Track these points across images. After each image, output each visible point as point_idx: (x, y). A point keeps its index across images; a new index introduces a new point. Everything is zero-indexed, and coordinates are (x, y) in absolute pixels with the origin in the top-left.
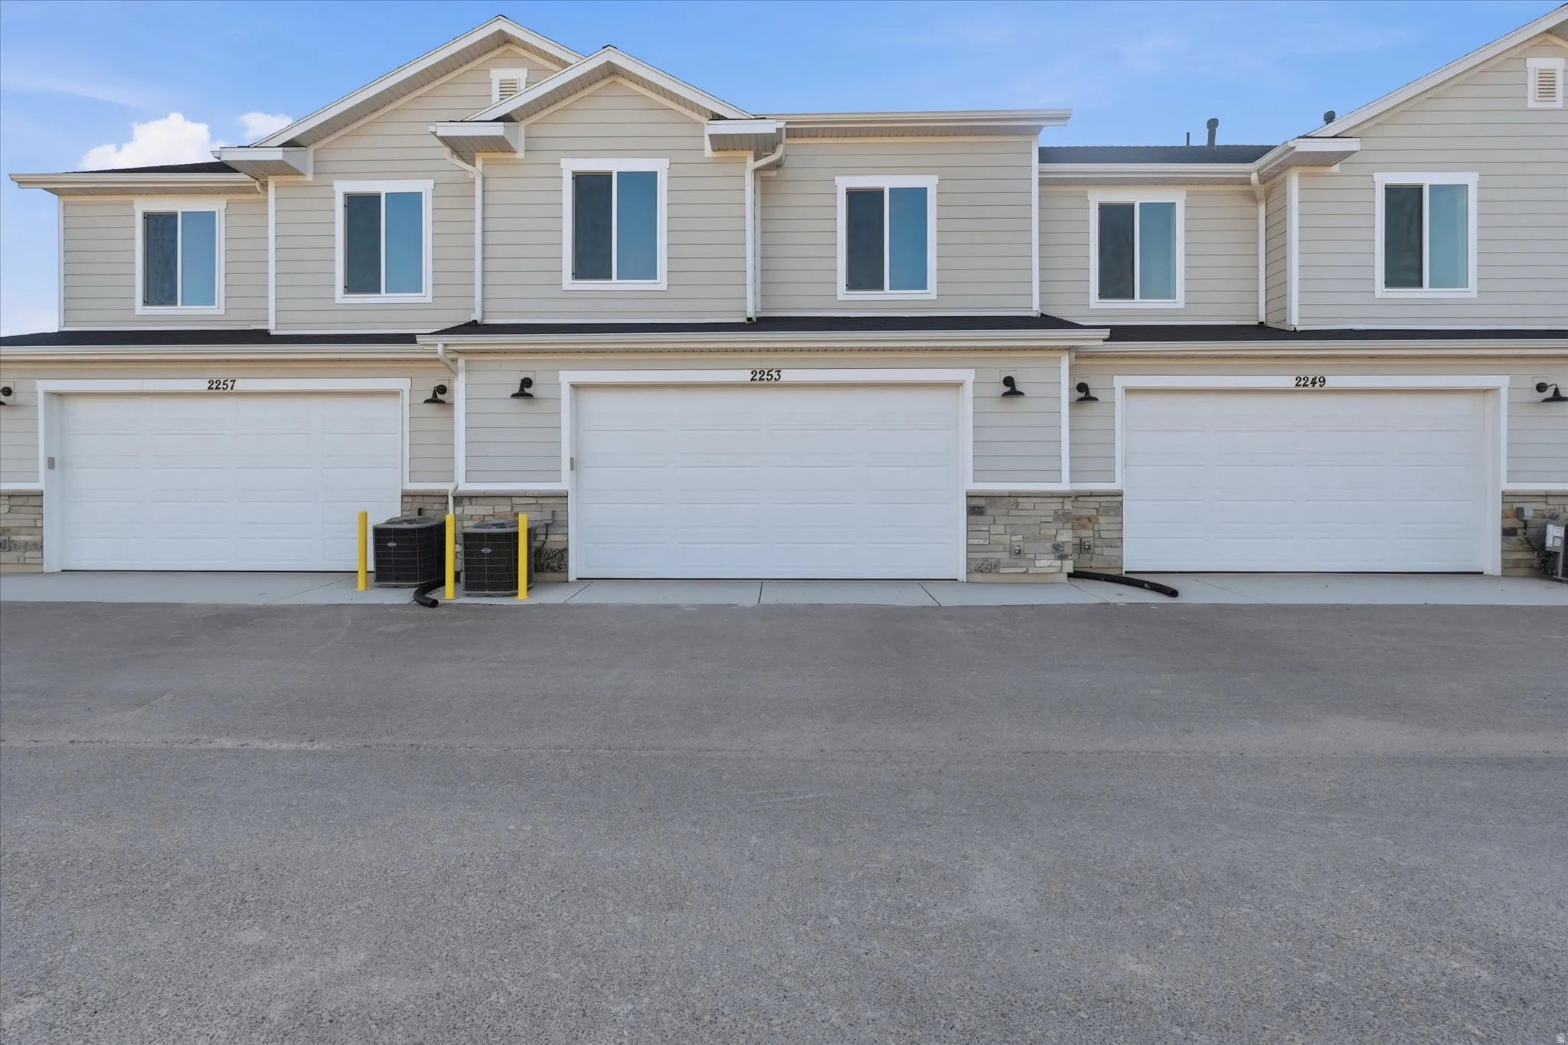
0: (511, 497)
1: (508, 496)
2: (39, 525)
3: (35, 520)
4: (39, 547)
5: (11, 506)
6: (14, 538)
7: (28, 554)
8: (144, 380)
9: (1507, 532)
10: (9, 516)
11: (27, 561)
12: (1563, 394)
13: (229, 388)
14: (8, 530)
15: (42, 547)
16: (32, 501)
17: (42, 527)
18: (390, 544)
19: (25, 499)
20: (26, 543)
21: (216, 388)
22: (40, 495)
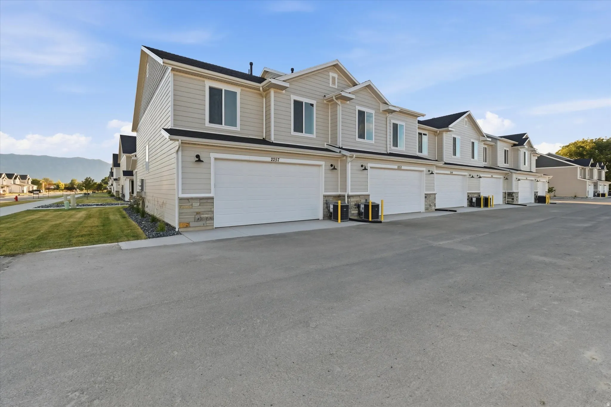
0: (360, 196)
1: (359, 196)
2: (212, 210)
3: (211, 208)
4: (212, 219)
5: (200, 203)
6: (202, 216)
7: (208, 222)
8: (250, 156)
9: (468, 199)
10: (200, 207)
11: (208, 225)
12: (473, 176)
13: (277, 161)
14: (200, 213)
15: (213, 219)
16: (209, 201)
17: (213, 211)
18: (345, 209)
19: (206, 200)
20: (207, 218)
21: (274, 161)
22: (212, 198)
